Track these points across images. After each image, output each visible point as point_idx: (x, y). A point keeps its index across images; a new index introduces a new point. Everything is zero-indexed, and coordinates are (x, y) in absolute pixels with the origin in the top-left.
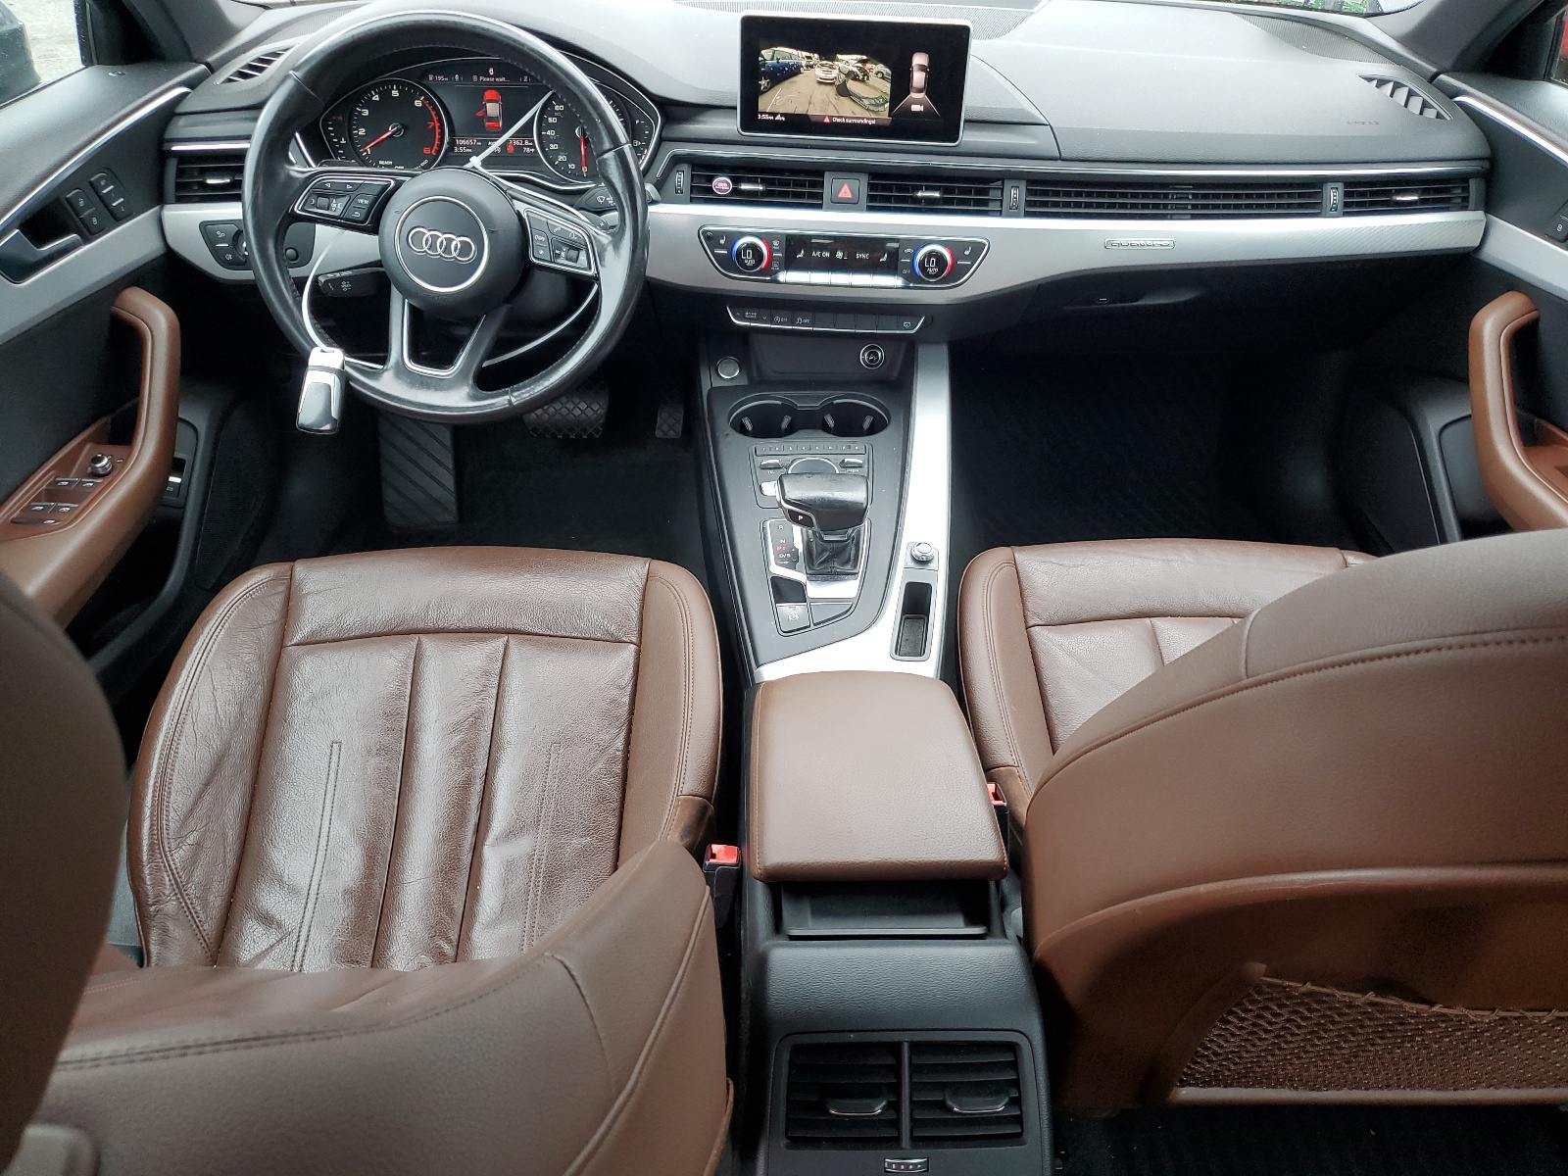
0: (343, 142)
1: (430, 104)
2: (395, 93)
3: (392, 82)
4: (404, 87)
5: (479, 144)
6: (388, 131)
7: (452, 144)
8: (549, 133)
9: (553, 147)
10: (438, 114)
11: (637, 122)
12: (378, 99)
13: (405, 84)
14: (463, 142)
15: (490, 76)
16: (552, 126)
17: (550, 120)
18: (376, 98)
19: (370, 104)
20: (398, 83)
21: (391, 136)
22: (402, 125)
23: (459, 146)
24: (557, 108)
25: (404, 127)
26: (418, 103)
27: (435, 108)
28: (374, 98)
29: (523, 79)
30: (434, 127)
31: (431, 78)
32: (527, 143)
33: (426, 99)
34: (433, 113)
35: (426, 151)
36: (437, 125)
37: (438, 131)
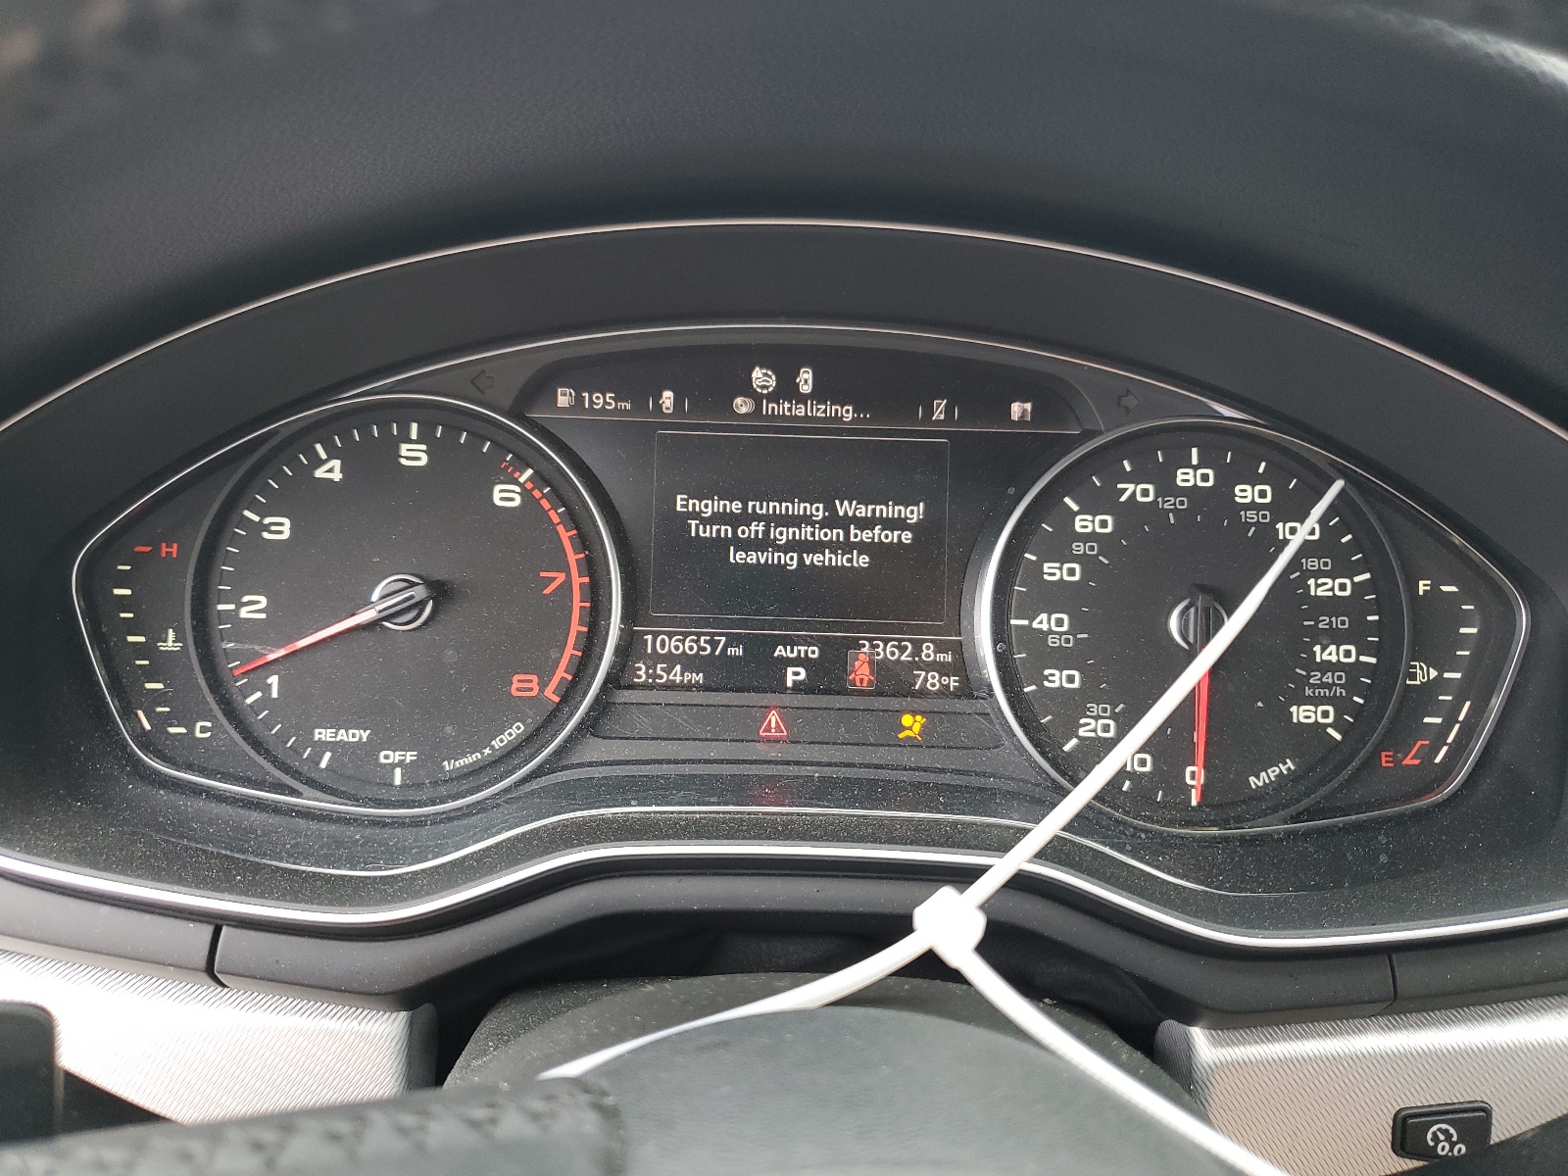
0: (170, 643)
1: (558, 498)
2: (414, 454)
3: (404, 412)
4: (452, 430)
5: (737, 651)
6: (367, 603)
7: (629, 648)
8: (1042, 622)
9: (1057, 679)
10: (586, 541)
11: (1423, 586)
12: (337, 476)
13: (456, 419)
14: (672, 645)
15: (802, 399)
16: (1054, 597)
17: (1053, 572)
18: (332, 471)
19: (304, 498)
20: (428, 415)
21: (372, 626)
22: (430, 584)
23: (657, 658)
24: (1083, 524)
25: (441, 592)
26: (505, 496)
27: (576, 518)
28: (320, 473)
29: (930, 412)
30: (567, 585)
31: (564, 399)
32: (928, 652)
33: (540, 478)
34: (565, 535)
35: (525, 685)
36: (579, 581)
37: (577, 604)
